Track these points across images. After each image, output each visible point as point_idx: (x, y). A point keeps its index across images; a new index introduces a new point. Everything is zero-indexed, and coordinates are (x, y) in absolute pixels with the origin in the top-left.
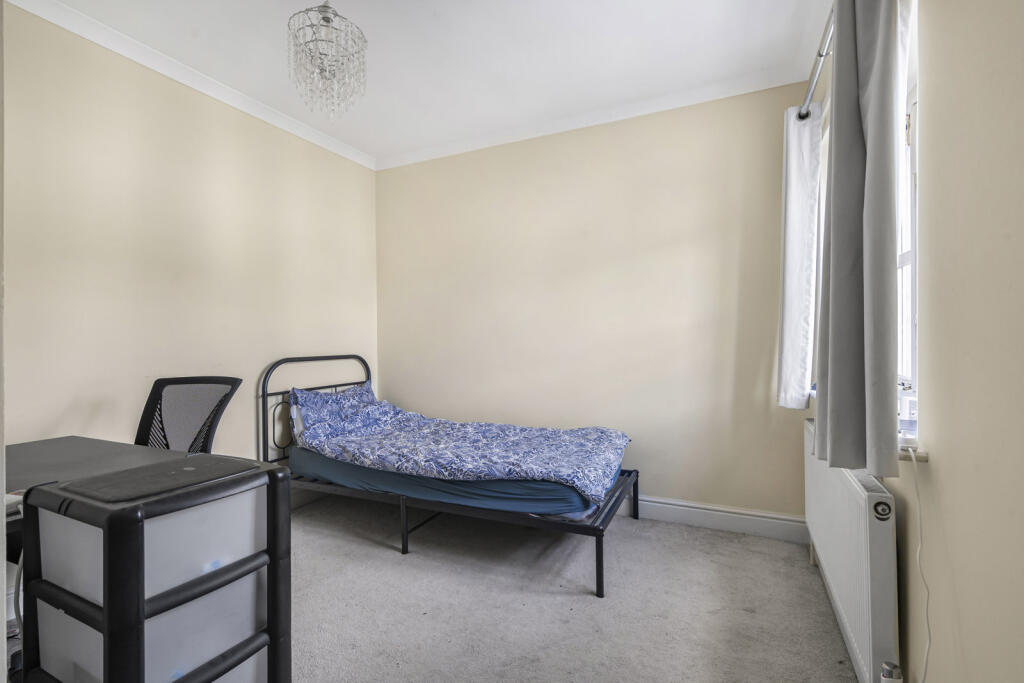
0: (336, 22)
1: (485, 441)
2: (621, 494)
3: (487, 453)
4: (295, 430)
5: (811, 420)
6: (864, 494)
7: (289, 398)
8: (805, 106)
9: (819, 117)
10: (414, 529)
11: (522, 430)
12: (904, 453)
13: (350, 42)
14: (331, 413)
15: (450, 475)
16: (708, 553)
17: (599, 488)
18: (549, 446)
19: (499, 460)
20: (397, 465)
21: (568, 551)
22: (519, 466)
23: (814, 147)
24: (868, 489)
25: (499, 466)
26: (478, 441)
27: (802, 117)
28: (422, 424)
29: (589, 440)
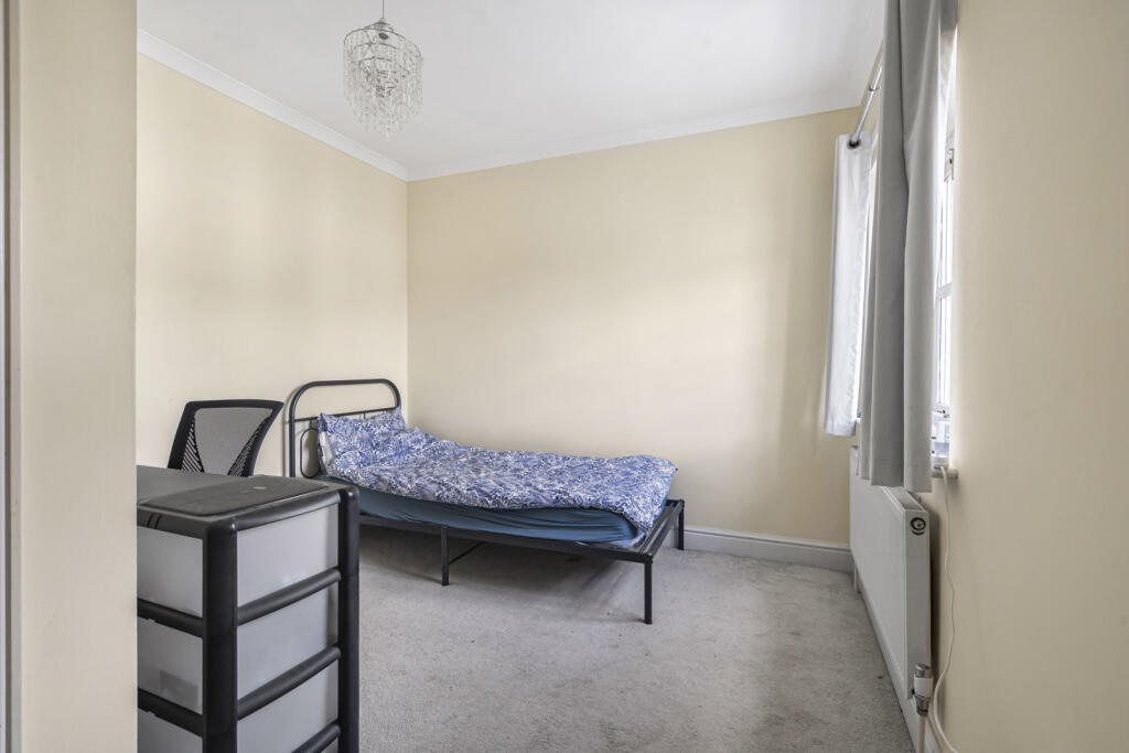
0: (393, 40)
1: (526, 470)
2: (667, 524)
3: (531, 481)
4: (324, 458)
5: (856, 447)
6: (902, 511)
7: (316, 425)
8: (857, 134)
9: (869, 147)
10: (454, 561)
11: (565, 459)
12: (937, 471)
13: (408, 61)
14: (361, 440)
15: (494, 503)
16: (754, 582)
17: (648, 516)
18: (595, 474)
19: (545, 489)
20: (437, 494)
21: (614, 581)
22: (566, 494)
23: (864, 176)
24: (906, 506)
25: (545, 494)
26: (518, 470)
27: (853, 145)
28: (457, 453)
29: (635, 469)
